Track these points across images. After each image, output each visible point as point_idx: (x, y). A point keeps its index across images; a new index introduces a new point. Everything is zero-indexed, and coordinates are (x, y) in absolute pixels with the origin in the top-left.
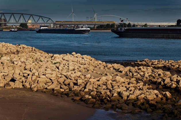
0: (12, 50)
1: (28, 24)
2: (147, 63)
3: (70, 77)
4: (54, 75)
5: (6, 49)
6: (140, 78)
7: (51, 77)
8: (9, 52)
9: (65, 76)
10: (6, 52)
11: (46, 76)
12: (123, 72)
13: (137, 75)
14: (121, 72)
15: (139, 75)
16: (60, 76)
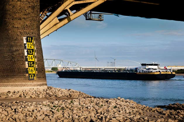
0: (66, 94)
1: (58, 68)
2: (178, 106)
3: (133, 120)
4: (121, 118)
5: (61, 93)
6: (181, 120)
7: (120, 119)
8: (64, 95)
9: (129, 118)
10: (61, 96)
11: (116, 118)
12: (166, 115)
13: (178, 117)
14: (164, 114)
15: (179, 117)
16: (126, 118)
